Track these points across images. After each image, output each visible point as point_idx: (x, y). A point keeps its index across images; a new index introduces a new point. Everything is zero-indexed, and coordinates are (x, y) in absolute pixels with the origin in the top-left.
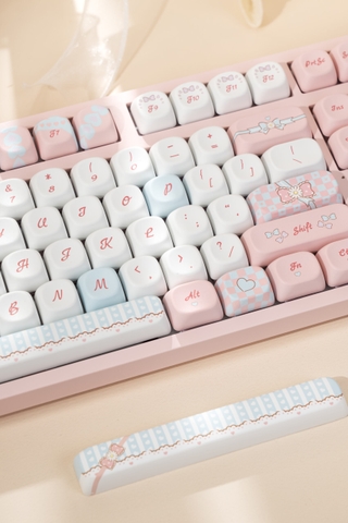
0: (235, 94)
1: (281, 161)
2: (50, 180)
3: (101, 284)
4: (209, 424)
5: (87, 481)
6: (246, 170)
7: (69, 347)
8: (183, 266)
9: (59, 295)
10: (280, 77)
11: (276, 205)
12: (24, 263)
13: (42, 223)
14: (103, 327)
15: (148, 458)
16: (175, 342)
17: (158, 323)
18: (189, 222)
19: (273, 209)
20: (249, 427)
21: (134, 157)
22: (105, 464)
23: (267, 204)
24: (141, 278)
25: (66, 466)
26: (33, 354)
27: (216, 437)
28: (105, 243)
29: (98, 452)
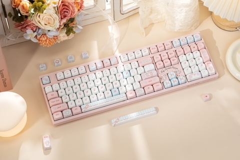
0: (139, 55)
1: (147, 68)
2: (106, 71)
3: (115, 91)
4: (133, 115)
5: (113, 125)
6: (141, 70)
7: (110, 102)
8: (129, 88)
9: (108, 93)
10: (147, 51)
11: (146, 77)
12: (102, 87)
13: (105, 80)
14: (116, 99)
15: (123, 121)
16: (128, 101)
17: (125, 98)
18: (130, 80)
19: (145, 77)
20: (140, 116)
21: (121, 67)
22: (116, 122)
23: (144, 76)
24: (122, 90)
25: (110, 122)
26: (104, 103)
27: (135, 117)
28: (116, 84)
29: (115, 120)
